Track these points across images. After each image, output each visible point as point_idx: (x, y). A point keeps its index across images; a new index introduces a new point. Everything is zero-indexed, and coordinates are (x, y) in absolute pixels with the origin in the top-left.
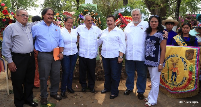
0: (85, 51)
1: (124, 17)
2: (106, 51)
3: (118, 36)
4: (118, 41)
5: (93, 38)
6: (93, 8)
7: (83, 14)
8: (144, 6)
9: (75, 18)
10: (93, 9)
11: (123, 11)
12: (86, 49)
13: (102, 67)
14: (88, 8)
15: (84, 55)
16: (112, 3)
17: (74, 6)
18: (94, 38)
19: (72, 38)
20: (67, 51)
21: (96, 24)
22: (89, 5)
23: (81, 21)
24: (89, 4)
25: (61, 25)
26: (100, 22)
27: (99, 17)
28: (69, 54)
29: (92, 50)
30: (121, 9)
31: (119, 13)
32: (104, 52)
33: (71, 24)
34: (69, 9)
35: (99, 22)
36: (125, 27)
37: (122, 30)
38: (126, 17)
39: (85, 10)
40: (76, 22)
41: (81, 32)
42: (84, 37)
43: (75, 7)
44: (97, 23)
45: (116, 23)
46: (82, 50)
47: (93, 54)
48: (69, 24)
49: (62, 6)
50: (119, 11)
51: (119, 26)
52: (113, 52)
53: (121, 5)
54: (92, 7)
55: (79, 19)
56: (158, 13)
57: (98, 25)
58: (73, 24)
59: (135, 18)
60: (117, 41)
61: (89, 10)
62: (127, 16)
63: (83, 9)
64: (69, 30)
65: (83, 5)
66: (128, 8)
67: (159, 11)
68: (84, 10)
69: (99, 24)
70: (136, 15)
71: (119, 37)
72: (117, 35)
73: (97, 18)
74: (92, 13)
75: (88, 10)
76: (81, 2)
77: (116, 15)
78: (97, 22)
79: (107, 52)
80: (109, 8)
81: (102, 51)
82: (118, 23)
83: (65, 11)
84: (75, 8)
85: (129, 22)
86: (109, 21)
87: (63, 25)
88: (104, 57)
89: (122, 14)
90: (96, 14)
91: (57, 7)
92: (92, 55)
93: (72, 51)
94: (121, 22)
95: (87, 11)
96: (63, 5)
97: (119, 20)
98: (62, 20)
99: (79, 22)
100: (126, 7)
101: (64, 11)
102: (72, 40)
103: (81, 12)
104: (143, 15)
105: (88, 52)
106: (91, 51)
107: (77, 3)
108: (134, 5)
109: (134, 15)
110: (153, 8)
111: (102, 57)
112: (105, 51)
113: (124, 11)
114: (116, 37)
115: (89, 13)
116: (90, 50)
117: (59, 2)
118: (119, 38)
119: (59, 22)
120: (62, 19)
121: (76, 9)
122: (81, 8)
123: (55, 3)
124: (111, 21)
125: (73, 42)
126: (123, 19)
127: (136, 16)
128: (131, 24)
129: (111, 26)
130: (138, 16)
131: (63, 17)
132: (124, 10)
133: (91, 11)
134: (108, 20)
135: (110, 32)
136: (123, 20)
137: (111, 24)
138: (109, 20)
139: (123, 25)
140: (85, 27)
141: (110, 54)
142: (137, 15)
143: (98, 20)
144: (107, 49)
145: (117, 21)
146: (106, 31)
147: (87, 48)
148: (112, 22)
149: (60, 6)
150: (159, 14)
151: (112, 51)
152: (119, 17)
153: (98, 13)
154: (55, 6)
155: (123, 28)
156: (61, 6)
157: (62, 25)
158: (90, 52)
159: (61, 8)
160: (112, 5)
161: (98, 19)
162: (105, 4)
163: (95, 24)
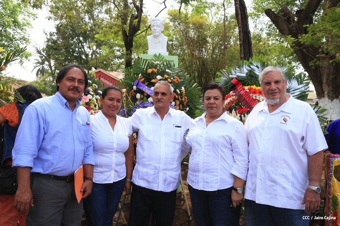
0: (152, 172)
1: (246, 88)
2: (198, 171)
3: (228, 136)
4: (230, 147)
5: (172, 140)
6: (167, 65)
7: (143, 79)
8: (291, 60)
9: (124, 90)
10: (168, 69)
11: (243, 72)
12: (155, 168)
13: (190, 214)
14: (156, 66)
15: (148, 182)
16: (210, 51)
17: (119, 57)
18: (176, 139)
19: (115, 140)
20: (101, 172)
21: (175, 105)
22: (158, 57)
23: (138, 96)
24: (158, 55)
25: (90, 105)
26: (185, 99)
27: (183, 88)
28: (105, 180)
29: (170, 170)
30: (237, 69)
31: (233, 78)
32: (194, 174)
33: (115, 103)
34: (106, 64)
35: (183, 99)
36: (248, 112)
37: (241, 120)
38: (250, 89)
39: (150, 71)
40: (127, 97)
41: (142, 125)
42: (150, 138)
43: (123, 60)
44: (178, 103)
45: (227, 102)
46: (145, 170)
47: (173, 180)
48: (110, 103)
49: (90, 56)
50: (233, 72)
51: (233, 111)
52: (216, 176)
53: (233, 57)
54: (165, 64)
55: (135, 91)
56: (328, 75)
57: (181, 106)
58: (120, 104)
59: (270, 92)
60: (225, 147)
61: (158, 70)
62: (252, 87)
63: (143, 66)
64: (112, 119)
65: (143, 56)
66: (257, 67)
67: (332, 70)
68: (146, 69)
69: (183, 105)
70: (273, 83)
71: (231, 139)
72: (227, 134)
73: (178, 90)
74: (166, 76)
75: (156, 70)
76: (136, 48)
77: (227, 83)
78: (178, 99)
79: (201, 175)
80: (204, 65)
81: (189, 172)
82: (231, 102)
83: (98, 70)
84: (121, 64)
85: (259, 101)
86: (209, 98)
87: (95, 106)
88: (195, 187)
89: (241, 81)
90: (175, 80)
91: (76, 58)
92: (170, 183)
93: (113, 171)
94: (238, 99)
95: (153, 72)
96: (92, 55)
97: (232, 97)
98: (92, 93)
99: (134, 99)
100: (251, 64)
101: (93, 69)
102: (115, 146)
103: (140, 75)
104: (294, 84)
105: (161, 174)
106: (168, 173)
107: (127, 50)
108: (264, 55)
109: (269, 83)
110: (318, 63)
111: (190, 187)
112: (196, 171)
113: (247, 74)
114: (224, 137)
115: (159, 77)
116: (166, 170)
117: (83, 47)
118: (232, 142)
119: (85, 99)
120: (91, 90)
121: (124, 66)
122: (139, 64)
123: (72, 49)
124: (216, 98)
125: (116, 151)
126: (242, 92)
127: (273, 86)
128: (262, 105)
129: (214, 111)
130: (280, 86)
131: (94, 85)
132: (245, 71)
133: (162, 73)
134: (206, 94)
135: (210, 125)
136: (243, 95)
137: (214, 106)
138: (210, 95)
139: (243, 107)
140: (154, 113)
141: (209, 180)
142: (277, 82)
143: (181, 94)
144: (201, 167)
145: (228, 98)
146: (200, 123)
147: (157, 165)
148: (217, 102)
149: (84, 57)
150: (331, 77)
151: (215, 174)
152: (233, 87)
153: (179, 76)
154: (73, 55)
155: (244, 116)
156: (87, 55)
157: (92, 106)
158: (166, 174)
159: (86, 62)
160: (212, 57)
161: (180, 91)
162: (193, 54)
163: (173, 103)
